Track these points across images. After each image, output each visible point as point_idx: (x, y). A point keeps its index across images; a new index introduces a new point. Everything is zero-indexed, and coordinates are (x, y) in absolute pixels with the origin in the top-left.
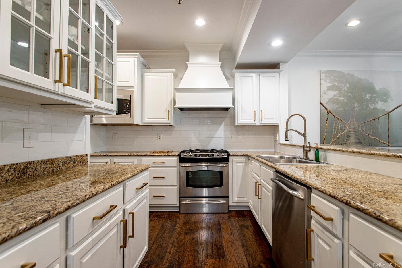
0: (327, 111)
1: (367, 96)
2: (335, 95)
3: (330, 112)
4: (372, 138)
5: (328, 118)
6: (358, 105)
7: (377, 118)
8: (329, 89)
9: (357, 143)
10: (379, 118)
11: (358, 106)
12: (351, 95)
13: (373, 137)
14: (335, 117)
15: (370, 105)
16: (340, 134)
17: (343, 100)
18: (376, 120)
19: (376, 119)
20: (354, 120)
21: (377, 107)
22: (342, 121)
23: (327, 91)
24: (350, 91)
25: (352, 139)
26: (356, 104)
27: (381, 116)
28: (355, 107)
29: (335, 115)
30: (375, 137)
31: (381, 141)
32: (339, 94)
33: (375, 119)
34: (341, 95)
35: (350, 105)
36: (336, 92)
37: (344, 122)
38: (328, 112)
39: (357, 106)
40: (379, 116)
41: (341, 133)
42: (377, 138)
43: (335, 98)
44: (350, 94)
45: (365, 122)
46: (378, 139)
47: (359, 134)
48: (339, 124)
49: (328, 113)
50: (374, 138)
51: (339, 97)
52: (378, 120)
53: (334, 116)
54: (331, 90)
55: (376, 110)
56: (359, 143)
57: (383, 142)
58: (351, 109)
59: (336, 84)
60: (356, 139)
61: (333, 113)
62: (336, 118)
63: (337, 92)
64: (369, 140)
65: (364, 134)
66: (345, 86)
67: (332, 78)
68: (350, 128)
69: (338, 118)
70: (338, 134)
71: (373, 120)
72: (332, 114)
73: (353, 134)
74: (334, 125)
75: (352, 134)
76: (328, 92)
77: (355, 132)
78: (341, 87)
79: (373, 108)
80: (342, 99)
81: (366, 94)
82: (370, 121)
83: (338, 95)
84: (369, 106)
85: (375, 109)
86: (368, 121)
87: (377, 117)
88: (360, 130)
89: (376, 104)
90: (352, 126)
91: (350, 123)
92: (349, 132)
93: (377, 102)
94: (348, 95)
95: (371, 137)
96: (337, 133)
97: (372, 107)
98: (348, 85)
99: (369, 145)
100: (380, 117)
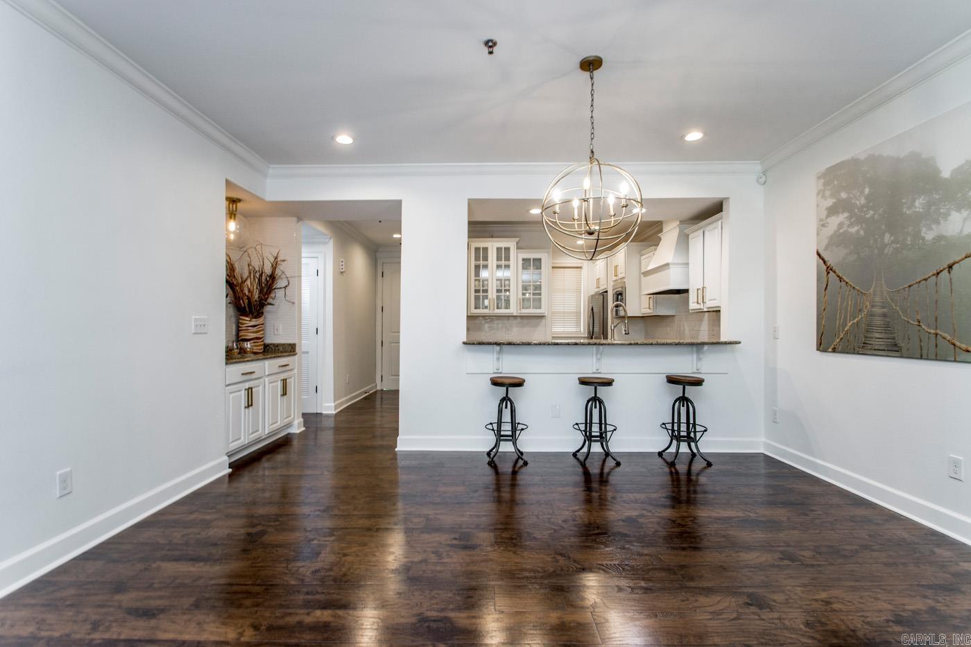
0: (825, 267)
1: (917, 204)
2: (841, 225)
3: (831, 270)
4: (930, 333)
5: (827, 285)
6: (892, 238)
7: (944, 269)
8: (832, 211)
9: (890, 348)
10: (950, 267)
11: (893, 242)
12: (874, 214)
13: (933, 331)
14: (841, 279)
15: (924, 230)
16: (851, 323)
17: (858, 232)
18: (941, 274)
19: (941, 271)
20: (883, 282)
21: (945, 234)
22: (854, 288)
23: (827, 218)
24: (871, 204)
25: (877, 335)
26: (887, 238)
27: (957, 259)
28: (886, 245)
29: (841, 275)
30: (939, 332)
31: (958, 344)
32: (850, 218)
33: (938, 273)
34: (852, 220)
35: (871, 242)
36: (842, 217)
37: (858, 290)
38: (829, 269)
39: (890, 242)
40: (951, 262)
41: (853, 320)
42: (946, 335)
43: (841, 231)
44: (872, 212)
45: (910, 286)
46: (949, 338)
47: (895, 321)
48: (848, 298)
49: (828, 273)
50: (936, 334)
51: (849, 226)
52: (949, 273)
53: (838, 276)
54: (833, 215)
55: (943, 243)
56: (896, 349)
57: (964, 346)
58: (876, 251)
59: (844, 195)
60: (886, 336)
61: (837, 271)
62: (844, 281)
63: (846, 215)
64: (921, 341)
65: (908, 322)
66: (862, 192)
67: (836, 183)
68: (873, 306)
69: (847, 280)
70: (846, 322)
71: (934, 275)
72: (834, 272)
73: (878, 323)
74: (839, 299)
75: (878, 321)
76: (828, 220)
77: (884, 315)
78: (853, 201)
79: (934, 239)
80: (854, 230)
81: (914, 201)
82: (926, 280)
83: (847, 223)
84: (923, 234)
85: (940, 238)
86: (919, 282)
87: (946, 266)
88: (898, 308)
89: (942, 222)
90: (878, 299)
91: (875, 291)
92: (871, 315)
93: (946, 216)
94: (867, 216)
95: (929, 331)
96: (845, 318)
97: (929, 236)
98: (867, 191)
99: (921, 356)
100: (954, 264)
